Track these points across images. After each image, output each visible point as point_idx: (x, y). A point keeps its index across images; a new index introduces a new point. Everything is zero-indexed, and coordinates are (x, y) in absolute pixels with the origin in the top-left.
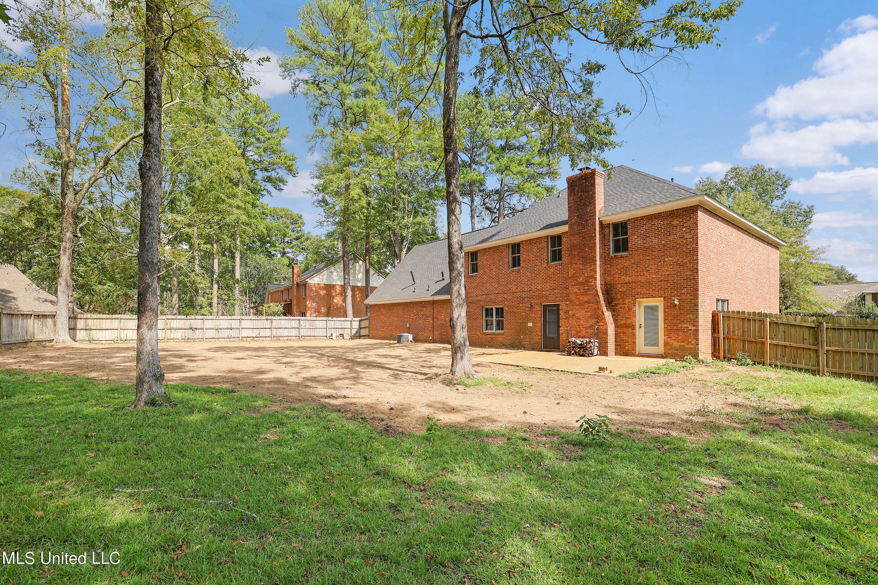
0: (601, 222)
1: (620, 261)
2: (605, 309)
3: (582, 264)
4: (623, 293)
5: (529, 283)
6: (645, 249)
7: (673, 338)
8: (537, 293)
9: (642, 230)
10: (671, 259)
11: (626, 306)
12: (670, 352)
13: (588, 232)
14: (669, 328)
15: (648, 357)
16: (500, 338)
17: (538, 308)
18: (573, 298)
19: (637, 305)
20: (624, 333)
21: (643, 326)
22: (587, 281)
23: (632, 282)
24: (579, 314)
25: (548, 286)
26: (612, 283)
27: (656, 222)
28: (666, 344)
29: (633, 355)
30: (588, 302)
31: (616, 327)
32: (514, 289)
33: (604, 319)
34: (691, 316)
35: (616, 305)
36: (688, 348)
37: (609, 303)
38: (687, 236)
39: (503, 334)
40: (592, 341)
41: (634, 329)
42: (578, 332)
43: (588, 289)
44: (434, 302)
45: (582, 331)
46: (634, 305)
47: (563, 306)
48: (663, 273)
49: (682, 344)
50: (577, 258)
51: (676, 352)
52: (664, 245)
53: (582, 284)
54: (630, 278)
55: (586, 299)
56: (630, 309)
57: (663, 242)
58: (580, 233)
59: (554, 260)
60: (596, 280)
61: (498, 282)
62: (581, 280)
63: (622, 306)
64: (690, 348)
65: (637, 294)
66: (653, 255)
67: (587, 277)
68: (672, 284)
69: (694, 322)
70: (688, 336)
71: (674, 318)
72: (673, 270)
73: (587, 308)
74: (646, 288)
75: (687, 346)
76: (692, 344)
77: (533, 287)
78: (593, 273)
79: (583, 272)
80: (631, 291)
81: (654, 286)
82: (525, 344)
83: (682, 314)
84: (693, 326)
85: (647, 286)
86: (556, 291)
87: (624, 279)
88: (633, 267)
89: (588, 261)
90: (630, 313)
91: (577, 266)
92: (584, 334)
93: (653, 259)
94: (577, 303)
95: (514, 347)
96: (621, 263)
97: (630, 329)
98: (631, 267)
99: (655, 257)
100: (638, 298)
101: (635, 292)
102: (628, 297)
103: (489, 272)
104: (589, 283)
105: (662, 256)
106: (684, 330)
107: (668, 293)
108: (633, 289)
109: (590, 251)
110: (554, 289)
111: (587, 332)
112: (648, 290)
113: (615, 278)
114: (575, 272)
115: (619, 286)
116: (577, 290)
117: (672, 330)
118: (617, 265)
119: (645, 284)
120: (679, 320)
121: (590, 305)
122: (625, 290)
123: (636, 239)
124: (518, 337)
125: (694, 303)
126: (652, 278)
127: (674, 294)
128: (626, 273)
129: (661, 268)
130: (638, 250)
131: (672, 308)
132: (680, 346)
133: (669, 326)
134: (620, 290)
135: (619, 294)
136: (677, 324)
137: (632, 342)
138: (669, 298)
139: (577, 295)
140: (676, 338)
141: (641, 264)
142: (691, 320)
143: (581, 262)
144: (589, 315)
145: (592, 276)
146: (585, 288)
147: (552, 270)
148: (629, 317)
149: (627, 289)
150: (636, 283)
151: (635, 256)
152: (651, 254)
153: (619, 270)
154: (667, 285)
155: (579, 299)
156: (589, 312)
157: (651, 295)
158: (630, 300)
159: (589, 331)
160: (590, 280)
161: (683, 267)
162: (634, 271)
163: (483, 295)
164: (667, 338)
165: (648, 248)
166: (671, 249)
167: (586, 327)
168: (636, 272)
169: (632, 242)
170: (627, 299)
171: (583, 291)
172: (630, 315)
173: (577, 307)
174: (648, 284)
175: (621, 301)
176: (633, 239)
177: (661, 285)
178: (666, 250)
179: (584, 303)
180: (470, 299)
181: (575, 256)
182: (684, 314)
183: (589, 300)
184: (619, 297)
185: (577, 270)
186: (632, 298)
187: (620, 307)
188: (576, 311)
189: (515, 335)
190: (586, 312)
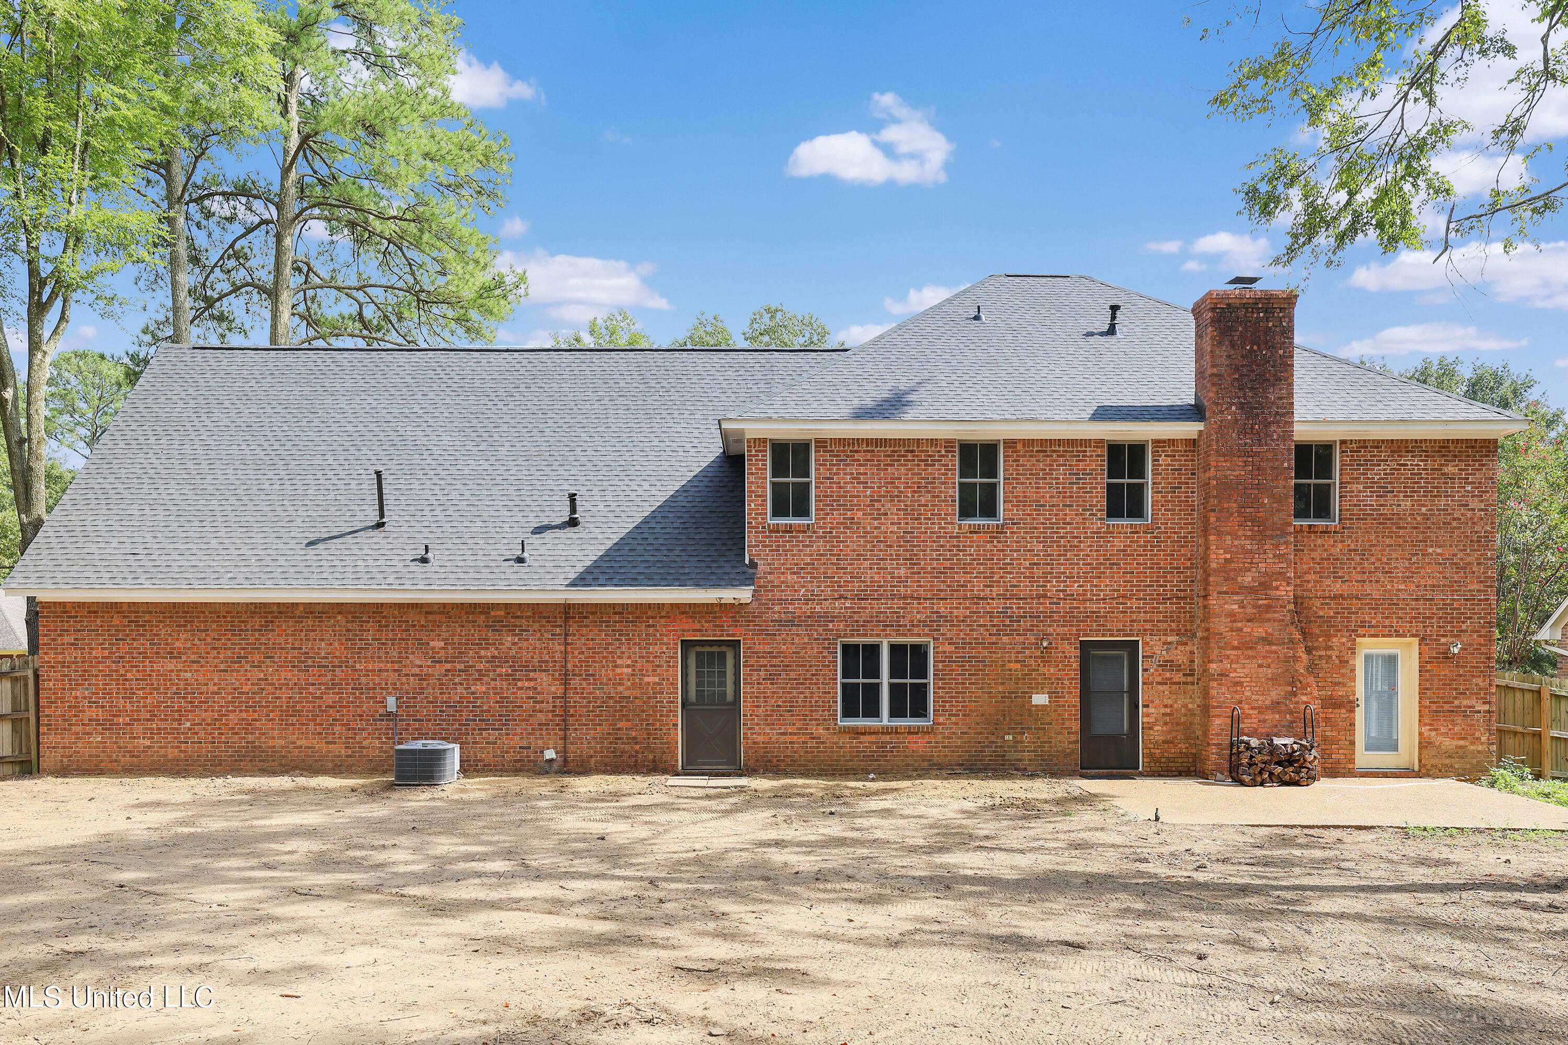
1: (1319, 541)
3: (1251, 538)
4: (1327, 621)
5: (1039, 572)
6: (1384, 521)
7: (1443, 730)
8: (1065, 606)
9: (1377, 473)
10: (1439, 550)
11: (1335, 653)
12: (1434, 762)
13: (1269, 455)
14: (1434, 707)
15: (1385, 775)
16: (919, 745)
17: (1069, 649)
18: (1222, 629)
19: (1360, 652)
20: (1327, 720)
21: (1361, 703)
22: (1265, 586)
23: (1350, 597)
24: (1241, 672)
25: (1106, 585)
27: (1407, 460)
28: (1424, 745)
29: (1351, 773)
30: (1267, 641)
32: (977, 586)
33: (1311, 685)
34: (1480, 681)
35: (1308, 650)
36: (1472, 752)
38: (1474, 504)
39: (928, 732)
41: (1352, 710)
43: (1268, 606)
44: (568, 612)
45: (1249, 716)
46: (1353, 651)
47: (1153, 648)
48: (1423, 582)
49: (1462, 743)
50: (1236, 519)
51: (1447, 761)
52: (1426, 517)
53: (1250, 590)
54: (1345, 587)
55: (1260, 632)
56: (1344, 662)
57: (1424, 509)
58: (1247, 454)
59: (1114, 511)
60: (1290, 584)
61: (912, 561)
62: (1247, 579)
63: (1323, 653)
64: (1479, 752)
65: (1361, 627)
66: (1400, 537)
67: (1266, 573)
68: (1441, 609)
69: (1485, 694)
70: (1474, 725)
71: (1444, 684)
72: (1444, 577)
73: (1264, 657)
74: (1383, 613)
75: (1472, 748)
76: (1482, 744)
77: (1052, 587)
78: (1282, 565)
79: (1254, 561)
80: (1347, 617)
81: (1402, 609)
82: (1020, 760)
83: (1461, 676)
84: (1484, 703)
85: (1386, 609)
86: (1133, 604)
87: (1330, 586)
88: (1353, 559)
89: (1268, 533)
90: (1343, 671)
91: (1236, 543)
92: (1255, 726)
93: (1400, 546)
94: (1236, 643)
95: (980, 771)
96: (1323, 545)
97: (1343, 711)
98: (1348, 559)
99: (1405, 541)
100: (1364, 636)
101: (1357, 622)
102: (1340, 631)
103: (868, 523)
104: (1270, 589)
105: (1420, 541)
106: (1466, 712)
107: (1433, 627)
108: (1353, 613)
109: (1275, 505)
110: (1124, 596)
111: (1264, 721)
112: (1387, 618)
113: (1308, 582)
114: (1228, 556)
115: (1318, 603)
116: (1235, 607)
117: (1440, 712)
118: (1312, 550)
119: (1382, 604)
120: (1456, 689)
121: (1274, 648)
122: (1332, 614)
123: (1360, 492)
124: (993, 738)
125: (1486, 654)
126: (1398, 590)
127: (1445, 631)
128: (1334, 572)
129: (1417, 568)
130: (1366, 519)
131: (1440, 662)
132: (1457, 747)
133: (1434, 702)
134: (1321, 613)
135: (1316, 622)
136: (1451, 700)
137: (1347, 743)
138: (1435, 640)
139: (1235, 621)
140: (1450, 730)
141: (1372, 555)
142: (1480, 689)
143: (1249, 533)
144: (1270, 676)
145: (1280, 573)
146: (1261, 602)
147: (1119, 543)
148: (1340, 680)
149: (1338, 613)
150: (1360, 599)
151: (1357, 533)
152: (1395, 533)
153: (1319, 564)
154: (1430, 609)
155: (1240, 630)
156: (1269, 666)
157: (1395, 631)
158: (1344, 640)
159: (1269, 716)
160: (1274, 584)
161: (1465, 573)
162: (1355, 568)
163: (841, 597)
164: (1430, 730)
165: (1389, 519)
166: (1440, 528)
167: (1259, 707)
168: (1359, 573)
169: (1350, 501)
170: (1336, 636)
171: (1254, 611)
172: (1343, 675)
173: (1235, 652)
174: (1389, 604)
175: (1321, 640)
176: (1353, 492)
177: (1418, 609)
178: (1429, 528)
179: (1256, 643)
180: (777, 608)
181: (1232, 515)
182: (1465, 676)
183: (1271, 634)
184: (1317, 632)
185: (1237, 553)
186: (1348, 634)
187: (1320, 657)
188: (1231, 663)
189: (981, 733)
190: (1260, 666)
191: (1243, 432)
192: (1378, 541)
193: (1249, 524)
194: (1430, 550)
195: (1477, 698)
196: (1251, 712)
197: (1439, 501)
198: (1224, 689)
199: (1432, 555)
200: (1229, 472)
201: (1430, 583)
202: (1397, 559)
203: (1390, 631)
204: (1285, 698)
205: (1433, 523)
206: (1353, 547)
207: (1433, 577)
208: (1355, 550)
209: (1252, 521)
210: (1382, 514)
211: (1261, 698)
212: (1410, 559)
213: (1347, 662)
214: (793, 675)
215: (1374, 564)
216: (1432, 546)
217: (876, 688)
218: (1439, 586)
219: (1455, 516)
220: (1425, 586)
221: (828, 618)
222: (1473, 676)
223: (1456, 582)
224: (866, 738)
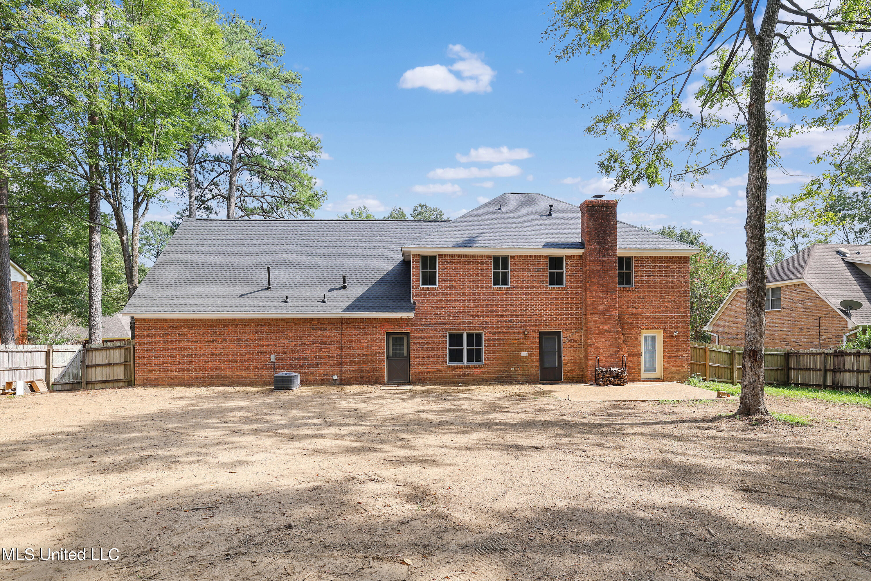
3: (602, 293)
4: (630, 323)
5: (523, 305)
6: (650, 286)
7: (672, 364)
8: (533, 319)
9: (648, 268)
10: (670, 297)
11: (633, 336)
12: (668, 376)
13: (608, 261)
14: (668, 355)
15: (652, 381)
16: (478, 372)
17: (535, 335)
18: (592, 327)
19: (642, 335)
20: (630, 361)
21: (643, 354)
22: (607, 311)
23: (638, 314)
24: (599, 343)
25: (549, 310)
26: (620, 313)
28: (665, 369)
29: (639, 381)
30: (609, 331)
32: (500, 311)
34: (684, 345)
38: (682, 280)
39: (482, 367)
41: (640, 356)
43: (609, 318)
44: (342, 321)
45: (602, 360)
46: (639, 335)
47: (566, 334)
48: (664, 309)
49: (678, 368)
50: (597, 285)
51: (674, 376)
53: (602, 312)
54: (636, 311)
55: (606, 328)
56: (636, 339)
57: (664, 282)
58: (601, 261)
59: (552, 282)
60: (616, 310)
61: (475, 301)
62: (601, 308)
64: (684, 372)
65: (643, 326)
66: (656, 292)
67: (608, 306)
68: (671, 319)
69: (686, 350)
70: (682, 362)
71: (672, 347)
72: (672, 307)
73: (608, 337)
75: (682, 370)
76: (685, 369)
77: (529, 312)
78: (614, 303)
79: (604, 301)
80: (637, 322)
81: (657, 319)
82: (517, 378)
83: (678, 343)
84: (686, 354)
85: (651, 319)
86: (559, 318)
87: (631, 310)
88: (639, 300)
89: (609, 291)
90: (636, 342)
91: (597, 294)
92: (604, 363)
94: (597, 332)
95: (502, 382)
96: (628, 295)
97: (636, 357)
98: (637, 300)
99: (657, 294)
100: (644, 329)
101: (641, 324)
102: (635, 327)
103: (459, 287)
104: (610, 312)
105: (663, 294)
106: (680, 357)
107: (668, 325)
108: (639, 320)
109: (611, 280)
110: (556, 315)
111: (608, 361)
112: (651, 322)
113: (623, 309)
114: (594, 299)
115: (627, 317)
116: (597, 318)
117: (670, 357)
118: (624, 297)
119: (650, 317)
120: (676, 349)
121: (611, 334)
122: (632, 321)
123: (641, 275)
124: (506, 369)
125: (687, 335)
126: (655, 312)
127: (672, 327)
128: (633, 305)
129: (662, 304)
130: (644, 285)
131: (671, 339)
132: (677, 370)
133: (669, 353)
134: (628, 321)
135: (626, 324)
136: (675, 353)
137: (638, 369)
138: (669, 330)
139: (597, 324)
140: (674, 364)
141: (646, 299)
142: (685, 348)
143: (602, 291)
144: (610, 344)
145: (613, 306)
146: (606, 317)
147: (553, 294)
148: (635, 346)
149: (634, 321)
150: (642, 315)
151: (640, 290)
152: (654, 290)
153: (627, 302)
154: (667, 319)
155: (599, 327)
156: (609, 341)
157: (655, 327)
158: (636, 331)
160: (611, 310)
161: (679, 305)
163: (448, 315)
164: (667, 364)
165: (652, 285)
166: (670, 289)
167: (606, 356)
168: (641, 305)
169: (638, 278)
170: (634, 329)
171: (604, 320)
172: (636, 344)
173: (597, 336)
174: (652, 317)
175: (628, 331)
176: (639, 275)
177: (662, 319)
178: (666, 289)
179: (605, 332)
180: (423, 320)
181: (595, 284)
183: (610, 329)
184: (627, 328)
185: (597, 298)
186: (638, 328)
187: (628, 337)
188: (595, 340)
189: (502, 367)
190: (606, 341)
191: (599, 253)
192: (648, 294)
194: (667, 297)
195: (683, 352)
196: (603, 358)
197: (669, 279)
198: (593, 350)
200: (594, 268)
201: (666, 309)
202: (655, 300)
203: (653, 327)
204: (615, 353)
205: (667, 287)
207: (668, 307)
208: (640, 297)
209: (603, 286)
210: (649, 284)
211: (607, 353)
212: (660, 300)
213: (638, 339)
214: (430, 346)
215: (647, 302)
216: (667, 295)
217: (462, 350)
218: (670, 310)
219: (675, 284)
221: (443, 323)
222: (682, 344)
223: (676, 309)
224: (457, 370)
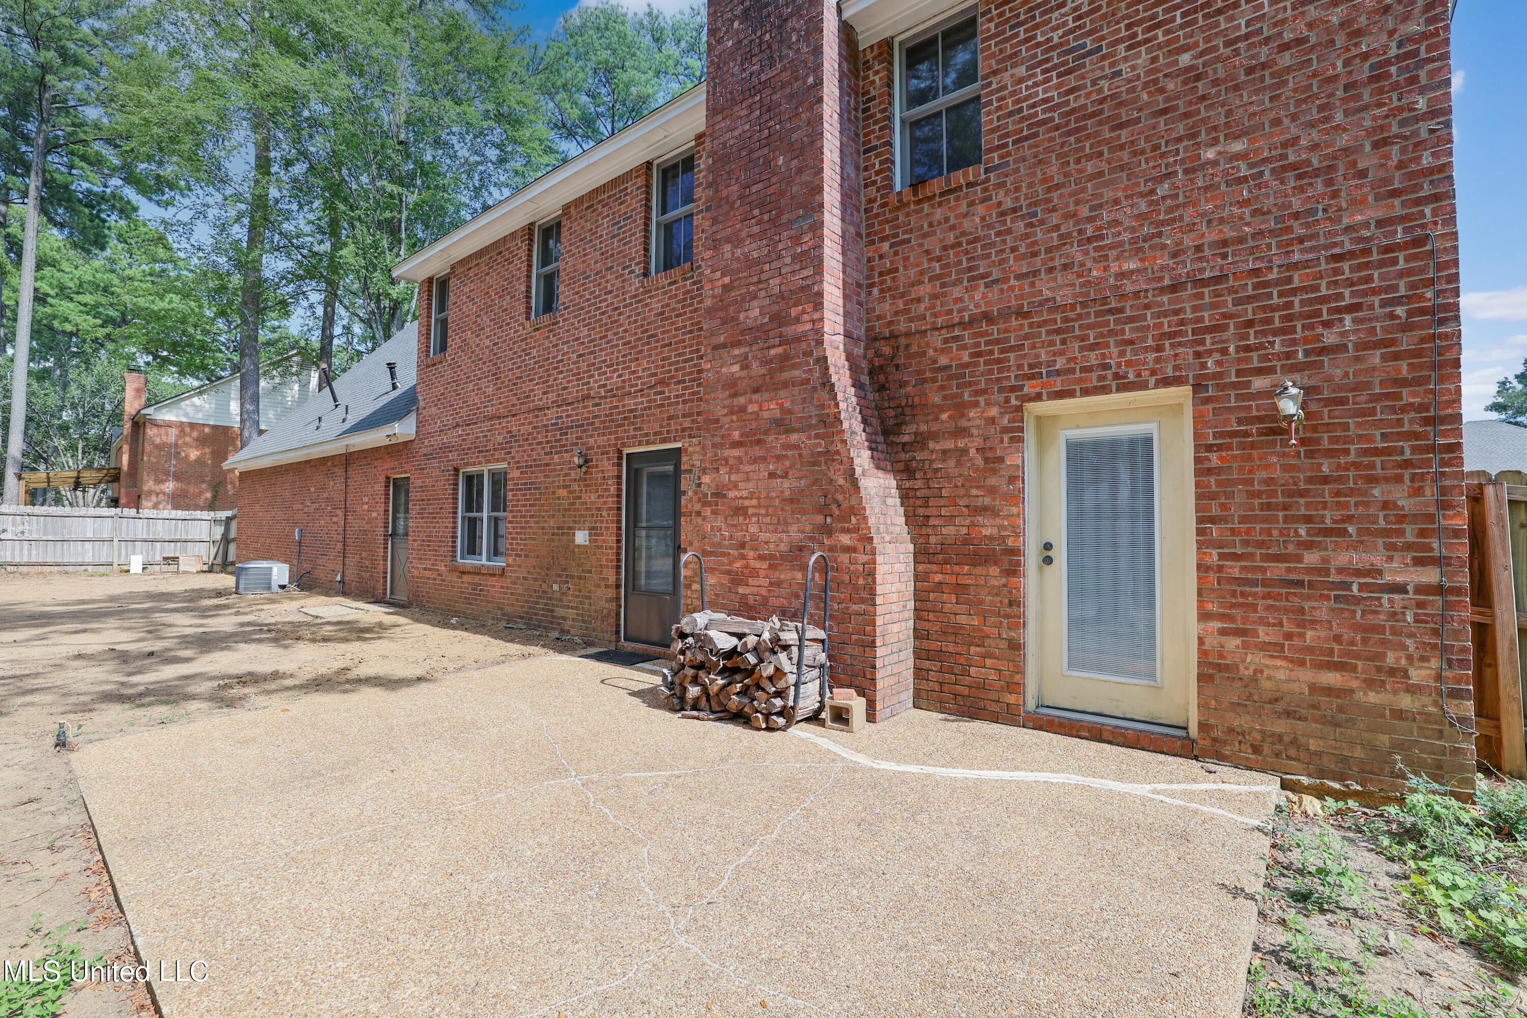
0: (847, 31)
1: (939, 214)
2: (862, 459)
3: (761, 235)
4: (958, 374)
5: (583, 366)
6: (1078, 122)
7: (1264, 634)
8: (605, 406)
10: (1238, 147)
11: (973, 445)
12: (1240, 721)
13: (785, 76)
14: (1234, 569)
15: (1097, 735)
16: (498, 591)
17: (607, 466)
19: (1030, 435)
20: (960, 589)
21: (1060, 554)
22: (779, 319)
23: (1005, 314)
25: (644, 369)
26: (902, 327)
29: (1011, 715)
30: (782, 425)
31: (921, 555)
32: (538, 395)
33: (858, 511)
35: (921, 441)
36: (1376, 712)
37: (886, 433)
39: (502, 574)
40: (790, 637)
41: (1014, 570)
42: (737, 580)
43: (785, 357)
45: (754, 573)
46: (1016, 435)
47: (693, 458)
48: (1190, 240)
49: (1332, 678)
51: (1281, 726)
52: (1193, 75)
53: (758, 333)
54: (994, 294)
55: (772, 410)
56: (993, 462)
57: (1185, 59)
58: (753, 91)
59: (669, 262)
60: (818, 305)
62: (753, 314)
63: (949, 444)
64: (1399, 714)
65: (1032, 377)
66: (1122, 147)
67: (781, 296)
68: (1250, 299)
69: (1422, 533)
70: (1380, 629)
71: (1268, 506)
72: (1256, 212)
73: (779, 458)
74: (1083, 338)
75: (1373, 697)
76: (1412, 690)
77: (595, 382)
78: (805, 273)
79: (764, 277)
80: (998, 361)
81: (1131, 319)
82: (564, 618)
83: (1325, 480)
84: (1419, 562)
85: (1090, 327)
87: (960, 300)
88: (1009, 231)
89: (784, 219)
90: (992, 481)
91: (738, 252)
92: (763, 591)
93: (1122, 168)
94: (736, 435)
95: (534, 627)
96: (947, 220)
97: (994, 570)
98: (998, 234)
99: (1135, 154)
100: (1038, 397)
101: (1020, 367)
102: (983, 392)
104: (789, 324)
105: (1179, 140)
106: (1347, 586)
107: (1224, 351)
108: (1012, 349)
109: (794, 163)
110: (661, 382)
111: (779, 584)
112: (1092, 347)
113: (919, 300)
114: (727, 280)
115: (936, 339)
116: (736, 368)
117: (1254, 583)
118: (925, 236)
119: (1080, 317)
120: (1308, 519)
121: (794, 437)
122: (966, 359)
123: (1021, 81)
124: (544, 586)
125: (1423, 407)
126: (1121, 275)
127: (1264, 358)
128: (970, 269)
129: (1170, 210)
130: (1035, 135)
131: (1253, 445)
132: (1314, 688)
133: (1235, 557)
134: (943, 361)
135: (934, 380)
136: (1291, 549)
137: (1003, 645)
138: (1235, 386)
139: (735, 395)
140: (1289, 636)
141: (1054, 209)
142: (1401, 519)
143: (756, 229)
144: (787, 494)
145: (802, 289)
146: (773, 352)
147: (656, 305)
148: (987, 501)
149: (979, 354)
150: (1027, 315)
151: (1017, 170)
152: (1108, 142)
153: (939, 259)
154: (1214, 306)
155: (743, 409)
156: (785, 476)
157: (1116, 376)
158: (994, 412)
159: (784, 575)
160: (794, 312)
161: (1329, 183)
162: (1014, 249)
163: (458, 423)
164: (1223, 632)
165: (1094, 115)
166: (1236, 88)
167: (771, 557)
168: (1023, 257)
169: (999, 108)
170: (976, 404)
171: (763, 371)
172: (992, 491)
173: (736, 452)
174: (1098, 314)
175: (944, 416)
176: (1005, 87)
177: (1177, 312)
178: (1203, 98)
179: (766, 432)
180: (426, 442)
181: (732, 206)
182: (1340, 479)
183: (790, 412)
184: (937, 399)
185: (739, 271)
186: (1001, 398)
187: (945, 452)
188: (730, 473)
189: (536, 580)
190: (772, 475)
192: (1066, 175)
193: (756, 212)
194: (1210, 154)
195: (1390, 547)
196: (758, 564)
197: (1231, 19)
198: (720, 522)
199: (1214, 163)
200: (729, 135)
201: (1214, 237)
202: (1116, 202)
203: (1101, 378)
204: (812, 539)
205: (1216, 83)
206: (1008, 203)
207: (1222, 221)
208: (1014, 210)
209: (762, 205)
210: (1073, 111)
211: (773, 537)
212: (1153, 192)
213: (1001, 460)
214: (431, 509)
215: (1057, 227)
216: (1215, 142)
217: (480, 522)
218: (1241, 240)
219: (1288, 36)
220: (1199, 248)
222: (1373, 480)
223: (1296, 216)
224: (466, 578)
